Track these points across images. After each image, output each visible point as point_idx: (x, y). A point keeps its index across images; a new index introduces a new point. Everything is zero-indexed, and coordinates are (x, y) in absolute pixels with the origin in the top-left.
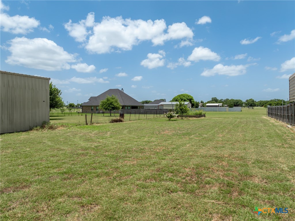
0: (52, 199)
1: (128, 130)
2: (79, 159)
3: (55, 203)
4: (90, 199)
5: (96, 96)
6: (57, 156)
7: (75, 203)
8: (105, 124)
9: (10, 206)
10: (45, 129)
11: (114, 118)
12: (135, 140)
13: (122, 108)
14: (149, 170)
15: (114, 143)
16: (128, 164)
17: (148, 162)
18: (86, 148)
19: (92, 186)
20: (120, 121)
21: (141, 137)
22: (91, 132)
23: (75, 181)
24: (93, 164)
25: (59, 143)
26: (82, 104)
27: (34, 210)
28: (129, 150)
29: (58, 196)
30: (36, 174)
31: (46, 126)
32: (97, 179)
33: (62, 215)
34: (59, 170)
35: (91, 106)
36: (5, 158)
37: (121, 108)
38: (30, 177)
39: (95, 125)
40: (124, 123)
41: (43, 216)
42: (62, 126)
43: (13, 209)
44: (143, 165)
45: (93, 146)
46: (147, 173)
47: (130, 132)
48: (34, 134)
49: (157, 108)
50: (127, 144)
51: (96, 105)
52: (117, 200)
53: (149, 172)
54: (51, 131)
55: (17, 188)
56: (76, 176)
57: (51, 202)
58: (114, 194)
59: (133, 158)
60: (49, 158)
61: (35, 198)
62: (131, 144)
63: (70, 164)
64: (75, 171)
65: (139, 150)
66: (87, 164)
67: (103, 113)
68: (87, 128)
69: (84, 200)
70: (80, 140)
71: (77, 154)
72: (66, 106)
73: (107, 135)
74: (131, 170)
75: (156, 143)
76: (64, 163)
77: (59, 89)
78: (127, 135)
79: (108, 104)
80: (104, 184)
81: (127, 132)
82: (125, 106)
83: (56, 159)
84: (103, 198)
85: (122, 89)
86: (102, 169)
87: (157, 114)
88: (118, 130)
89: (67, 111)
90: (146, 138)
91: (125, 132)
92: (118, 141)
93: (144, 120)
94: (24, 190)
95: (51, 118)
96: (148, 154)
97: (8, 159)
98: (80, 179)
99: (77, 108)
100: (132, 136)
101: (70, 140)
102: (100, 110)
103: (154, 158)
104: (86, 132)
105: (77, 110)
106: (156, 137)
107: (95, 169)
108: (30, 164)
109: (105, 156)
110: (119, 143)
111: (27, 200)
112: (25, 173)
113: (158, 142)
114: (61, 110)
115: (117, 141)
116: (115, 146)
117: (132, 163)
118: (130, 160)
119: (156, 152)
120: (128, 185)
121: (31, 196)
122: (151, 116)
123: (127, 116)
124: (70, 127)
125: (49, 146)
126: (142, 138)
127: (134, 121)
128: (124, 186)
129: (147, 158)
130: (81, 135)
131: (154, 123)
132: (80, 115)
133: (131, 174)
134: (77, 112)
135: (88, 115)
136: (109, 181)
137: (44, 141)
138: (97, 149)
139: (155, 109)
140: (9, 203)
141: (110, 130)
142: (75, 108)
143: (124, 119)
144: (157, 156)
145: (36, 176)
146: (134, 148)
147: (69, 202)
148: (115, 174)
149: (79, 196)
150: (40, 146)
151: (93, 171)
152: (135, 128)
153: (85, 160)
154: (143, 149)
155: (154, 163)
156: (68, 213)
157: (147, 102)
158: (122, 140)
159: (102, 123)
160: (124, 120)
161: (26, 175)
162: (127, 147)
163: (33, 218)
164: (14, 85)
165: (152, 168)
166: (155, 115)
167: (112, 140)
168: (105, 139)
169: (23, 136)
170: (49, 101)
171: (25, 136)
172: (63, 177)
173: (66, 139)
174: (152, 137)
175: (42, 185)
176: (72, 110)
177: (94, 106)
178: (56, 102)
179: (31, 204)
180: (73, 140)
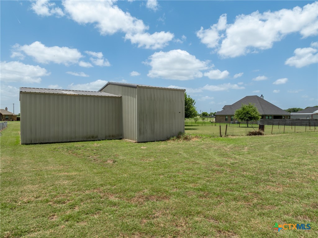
0: (189, 216)
1: (271, 146)
2: (214, 176)
3: (192, 221)
4: (227, 225)
5: (231, 104)
6: (193, 170)
7: (212, 226)
8: (241, 137)
9: (154, 214)
10: (180, 139)
11: (252, 130)
12: (279, 160)
13: (262, 118)
14: (300, 203)
15: (253, 161)
16: (272, 190)
17: (299, 191)
18: (221, 164)
19: (229, 210)
20: (260, 134)
21: (288, 157)
22: (226, 146)
23: (211, 201)
24: (229, 184)
25: (194, 155)
26: (215, 113)
27: (174, 223)
28: (271, 172)
29: (195, 214)
30: (174, 187)
31: (181, 136)
32: (234, 202)
33: (199, 236)
34: (195, 186)
35: (225, 116)
36: (149, 166)
37: (260, 118)
38: (169, 188)
39: (230, 137)
40: (265, 136)
41: (182, 232)
42: (197, 137)
43: (157, 217)
44: (292, 195)
45: (229, 163)
46: (298, 207)
47: (272, 149)
48: (171, 144)
49: (311, 118)
50: (269, 164)
51: (230, 114)
52: (259, 234)
53: (301, 206)
54: (186, 142)
55: (159, 197)
56: (211, 195)
57: (188, 219)
58: (255, 225)
59: (277, 183)
60: (185, 170)
61: (174, 211)
62: (274, 165)
63: (205, 180)
64: (210, 189)
65: (285, 174)
66: (222, 183)
67: (239, 123)
68: (221, 140)
69: (221, 225)
70: (215, 154)
71: (212, 170)
72: (199, 115)
73: (244, 151)
74: (276, 198)
75: (310, 167)
76: (199, 178)
77: (193, 99)
78: (269, 153)
79: (244, 113)
80: (243, 211)
81: (269, 149)
82: (266, 116)
83: (191, 172)
84: (241, 227)
85: (262, 95)
86: (239, 191)
87: (310, 126)
88: (257, 146)
89: (200, 120)
90: (295, 159)
91: (266, 148)
92: (258, 159)
93: (291, 133)
94: (165, 201)
95: (186, 127)
96: (299, 180)
97: (151, 167)
98: (216, 199)
99: (210, 117)
100: (276, 154)
101: (204, 153)
102: (236, 120)
103: (307, 188)
104: (221, 145)
105: (210, 120)
106: (310, 159)
107: (231, 190)
108: (169, 175)
109: (243, 176)
110: (259, 162)
111: (168, 212)
112: (165, 183)
113: (313, 165)
114: (195, 119)
115: (256, 159)
116: (254, 165)
117: (276, 190)
118: (273, 186)
119: (310, 179)
120: (272, 217)
121: (170, 208)
122: (302, 129)
123: (268, 128)
124: (204, 138)
125: (185, 158)
126: (290, 158)
127: (277, 135)
128: (267, 217)
129: (297, 186)
130: (216, 148)
131: (306, 139)
132: (214, 125)
133: (275, 205)
134: (210, 121)
135: (222, 125)
136: (247, 208)
137: (180, 152)
138: (233, 166)
139: (307, 120)
140: (154, 211)
141: (247, 144)
142: (208, 117)
143: (264, 131)
144: (313, 186)
145: (175, 188)
146: (279, 171)
147: (205, 223)
148: (255, 201)
149: (216, 218)
150: (177, 157)
151: (230, 192)
152: (278, 144)
153: (220, 178)
154: (292, 173)
155: (308, 194)
156: (205, 236)
157: (294, 110)
158: (262, 158)
159: (238, 136)
160: (264, 133)
161: (166, 185)
162: (270, 168)
163: (173, 231)
164: (155, 98)
165: (306, 201)
166: (308, 128)
167: (250, 157)
168: (242, 156)
169: (162, 145)
170: (184, 112)
171: (164, 146)
172: (199, 194)
173: (201, 152)
174: (303, 158)
175: (180, 199)
176: (205, 120)
177: (228, 116)
178: (190, 112)
179: (171, 217)
180: (207, 153)
